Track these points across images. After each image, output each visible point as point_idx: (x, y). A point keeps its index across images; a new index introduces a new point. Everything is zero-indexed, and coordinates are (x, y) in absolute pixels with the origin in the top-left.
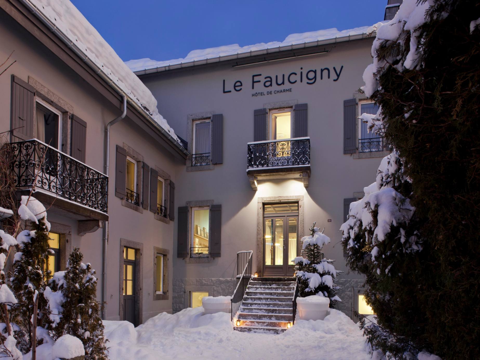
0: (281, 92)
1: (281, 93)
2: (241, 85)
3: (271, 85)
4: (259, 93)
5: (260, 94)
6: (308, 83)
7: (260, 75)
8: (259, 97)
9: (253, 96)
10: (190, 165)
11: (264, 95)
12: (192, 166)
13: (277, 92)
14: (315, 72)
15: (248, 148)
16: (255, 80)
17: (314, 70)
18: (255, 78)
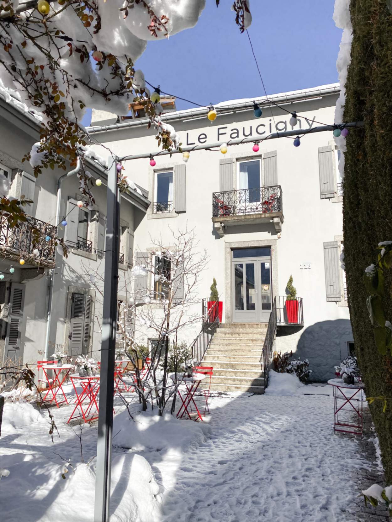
2: (206, 138)
3: (238, 136)
7: (226, 128)
10: (151, 213)
12: (153, 214)
14: (285, 123)
15: (213, 197)
16: (220, 133)
18: (220, 130)
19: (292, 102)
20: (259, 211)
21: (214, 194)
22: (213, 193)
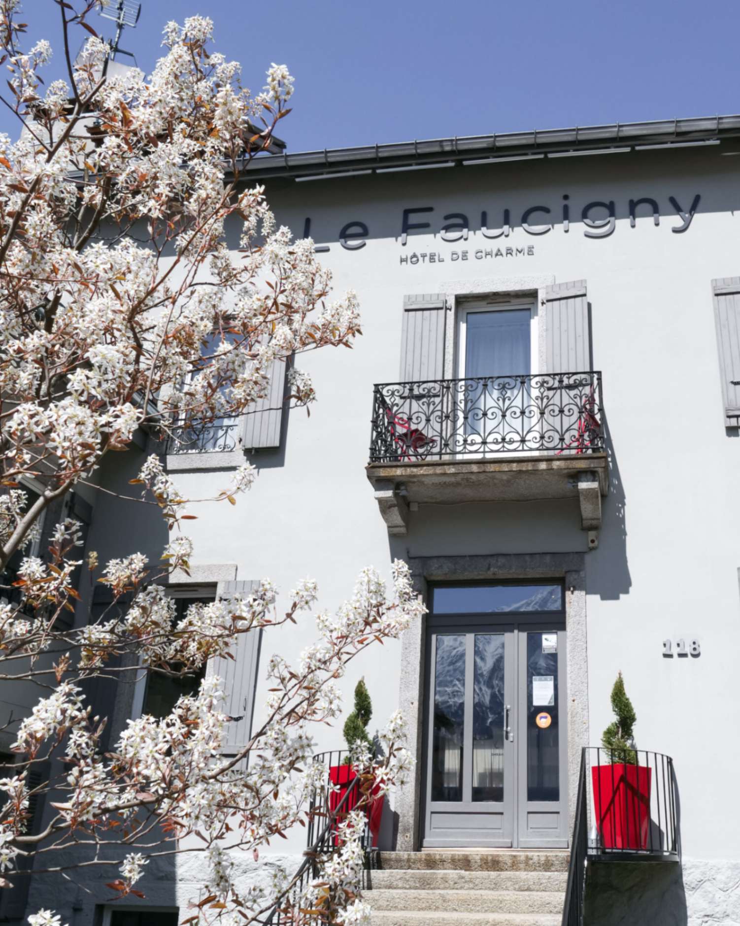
0: (497, 255)
1: (499, 257)
2: (365, 234)
4: (424, 256)
5: (427, 259)
6: (587, 236)
7: (430, 209)
8: (424, 266)
9: (404, 263)
11: (441, 261)
13: (487, 254)
14: (611, 207)
15: (376, 399)
16: (411, 222)
17: (607, 202)
18: (412, 216)
19: (633, 147)
20: (531, 450)
21: (378, 389)
22: (376, 386)
